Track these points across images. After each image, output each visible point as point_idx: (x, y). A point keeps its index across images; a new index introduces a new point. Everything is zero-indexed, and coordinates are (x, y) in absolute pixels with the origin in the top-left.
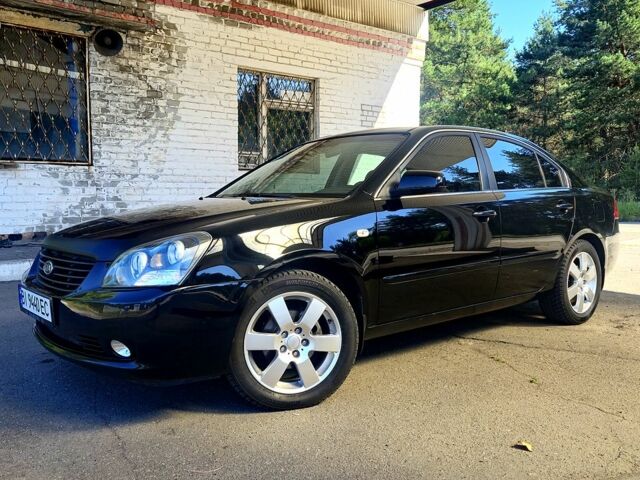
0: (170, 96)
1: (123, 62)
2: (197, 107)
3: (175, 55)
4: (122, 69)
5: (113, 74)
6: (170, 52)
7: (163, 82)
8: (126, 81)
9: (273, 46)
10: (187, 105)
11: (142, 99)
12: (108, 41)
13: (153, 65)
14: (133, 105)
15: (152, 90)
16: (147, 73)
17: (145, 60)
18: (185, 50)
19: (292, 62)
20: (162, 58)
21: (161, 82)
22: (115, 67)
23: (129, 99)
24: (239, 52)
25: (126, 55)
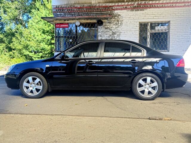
0: (118, 33)
1: (106, 27)
2: (125, 35)
3: (120, 23)
4: (106, 28)
5: (104, 30)
6: (118, 22)
7: (116, 30)
8: (107, 31)
9: (152, 14)
10: (122, 35)
11: (110, 35)
13: (114, 26)
14: (108, 37)
15: (113, 32)
16: (112, 28)
17: (112, 25)
18: (123, 21)
19: (159, 17)
20: (116, 24)
22: (104, 28)
23: (107, 36)
25: (107, 25)
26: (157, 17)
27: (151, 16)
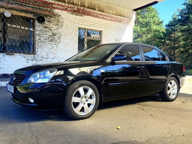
0: (59, 35)
1: (45, 26)
2: (66, 38)
3: (60, 24)
4: (45, 27)
5: (42, 29)
6: (59, 23)
7: (57, 31)
8: (46, 31)
9: (89, 21)
10: (63, 38)
11: (50, 36)
12: (41, 19)
13: (54, 26)
14: (47, 38)
15: (53, 33)
16: (52, 28)
17: (51, 25)
18: (63, 22)
19: (94, 26)
20: (57, 25)
21: (56, 31)
22: (43, 27)
23: (47, 36)
24: (79, 23)
25: (46, 23)
26: (93, 26)
27: (88, 23)
